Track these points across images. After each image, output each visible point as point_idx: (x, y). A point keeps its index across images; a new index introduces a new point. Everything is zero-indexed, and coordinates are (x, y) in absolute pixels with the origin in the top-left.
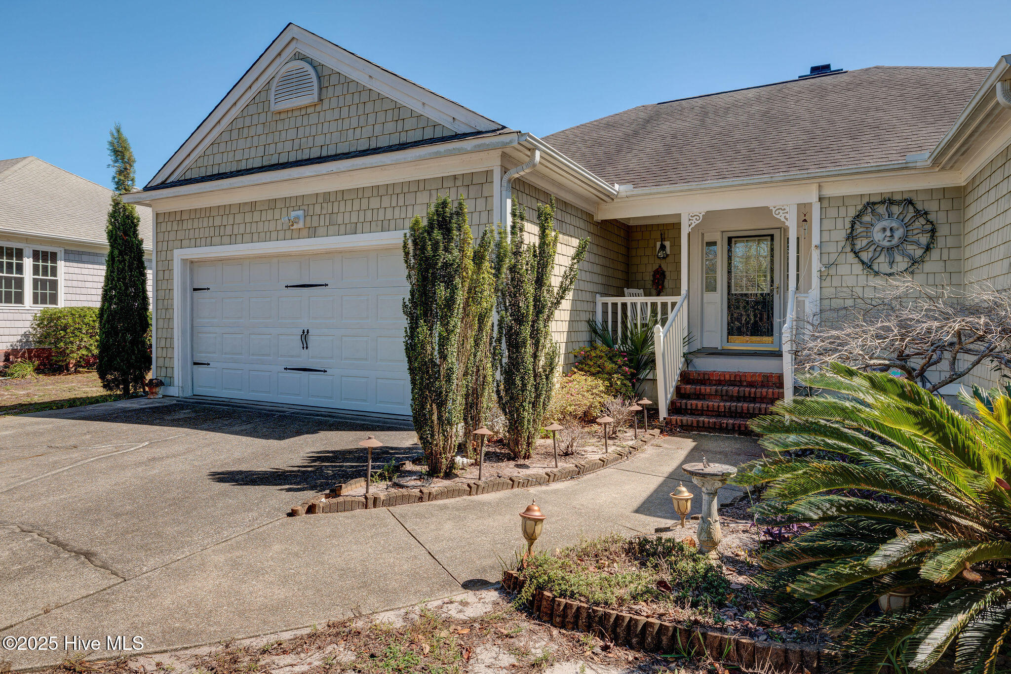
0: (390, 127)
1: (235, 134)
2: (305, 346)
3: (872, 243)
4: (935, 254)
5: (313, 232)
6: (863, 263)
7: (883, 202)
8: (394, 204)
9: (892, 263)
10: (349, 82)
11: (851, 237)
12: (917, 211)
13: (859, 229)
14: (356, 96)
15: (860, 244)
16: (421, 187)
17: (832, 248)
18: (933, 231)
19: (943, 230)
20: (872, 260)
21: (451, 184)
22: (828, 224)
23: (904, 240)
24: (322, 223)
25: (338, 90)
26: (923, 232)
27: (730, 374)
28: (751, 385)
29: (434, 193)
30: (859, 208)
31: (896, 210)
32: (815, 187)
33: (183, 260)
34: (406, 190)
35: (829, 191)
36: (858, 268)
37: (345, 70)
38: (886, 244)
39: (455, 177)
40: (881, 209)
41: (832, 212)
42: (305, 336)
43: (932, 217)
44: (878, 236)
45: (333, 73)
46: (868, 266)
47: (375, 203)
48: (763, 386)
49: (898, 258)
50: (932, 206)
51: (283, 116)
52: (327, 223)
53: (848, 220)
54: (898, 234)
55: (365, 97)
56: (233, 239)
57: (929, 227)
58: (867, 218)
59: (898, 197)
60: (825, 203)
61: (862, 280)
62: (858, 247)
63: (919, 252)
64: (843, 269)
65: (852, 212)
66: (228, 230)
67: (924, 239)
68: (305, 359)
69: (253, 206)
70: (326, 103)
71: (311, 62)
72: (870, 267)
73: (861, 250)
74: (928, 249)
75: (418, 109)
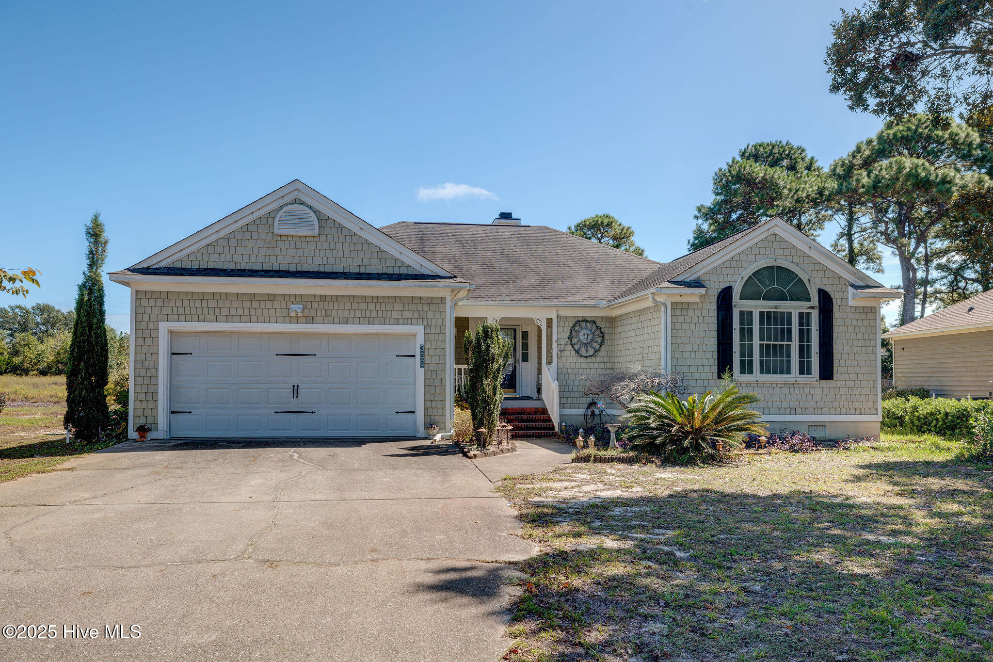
0: (375, 262)
1: (233, 242)
2: (295, 395)
3: (579, 341)
4: (604, 348)
5: (310, 320)
6: (575, 350)
7: (584, 321)
8: (378, 308)
9: (587, 351)
10: (341, 227)
11: (570, 337)
12: (597, 326)
13: (574, 334)
14: (348, 238)
15: (574, 341)
16: (398, 300)
17: (562, 342)
18: (603, 337)
19: (607, 337)
20: (579, 349)
21: (418, 301)
22: (561, 330)
23: (592, 340)
24: (319, 314)
25: (334, 231)
26: (599, 337)
27: (519, 409)
28: (529, 414)
29: (407, 305)
30: (574, 323)
31: (588, 325)
32: (555, 310)
33: (168, 330)
34: (387, 301)
35: (561, 313)
36: (573, 353)
37: (339, 219)
38: (586, 342)
39: (421, 298)
40: (583, 324)
41: (562, 324)
42: (296, 390)
43: (602, 330)
44: (582, 338)
45: (328, 219)
46: (577, 352)
47: (363, 306)
48: (535, 414)
49: (590, 349)
50: (602, 325)
51: (282, 238)
52: (323, 315)
53: (569, 329)
54: (590, 337)
55: (355, 240)
56: (229, 319)
57: (601, 335)
58: (577, 328)
59: (589, 319)
60: (559, 318)
61: (575, 358)
62: (573, 342)
63: (598, 347)
64: (567, 353)
65: (571, 325)
66: (225, 311)
67: (600, 340)
68: (294, 405)
69: (252, 297)
70: (323, 238)
71: (310, 207)
72: (578, 353)
73: (575, 344)
74: (601, 345)
75: (398, 256)
